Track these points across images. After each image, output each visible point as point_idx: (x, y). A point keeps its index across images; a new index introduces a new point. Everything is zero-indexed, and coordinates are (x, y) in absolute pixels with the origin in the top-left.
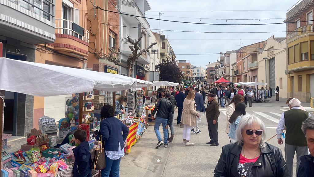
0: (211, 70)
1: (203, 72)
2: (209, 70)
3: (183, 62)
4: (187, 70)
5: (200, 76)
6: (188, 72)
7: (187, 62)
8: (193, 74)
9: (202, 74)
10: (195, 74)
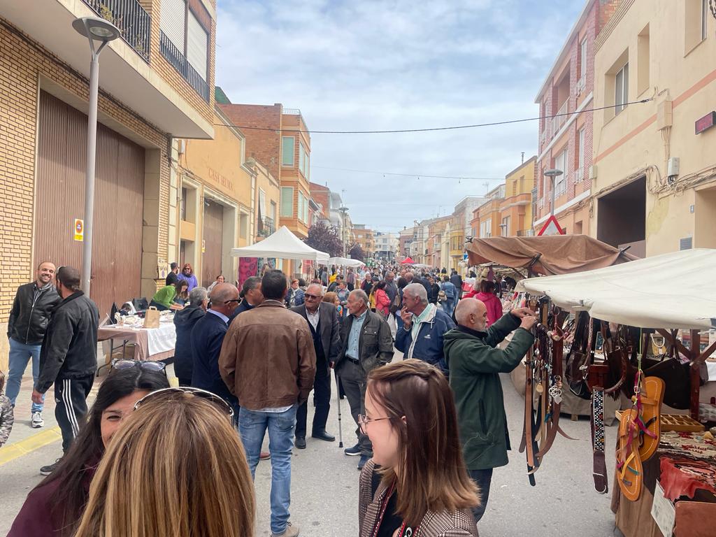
0: (407, 240)
1: (394, 244)
2: (404, 240)
3: (361, 228)
4: (367, 241)
5: (388, 250)
6: (369, 245)
7: (366, 228)
8: (376, 247)
9: (391, 247)
10: (380, 246)
